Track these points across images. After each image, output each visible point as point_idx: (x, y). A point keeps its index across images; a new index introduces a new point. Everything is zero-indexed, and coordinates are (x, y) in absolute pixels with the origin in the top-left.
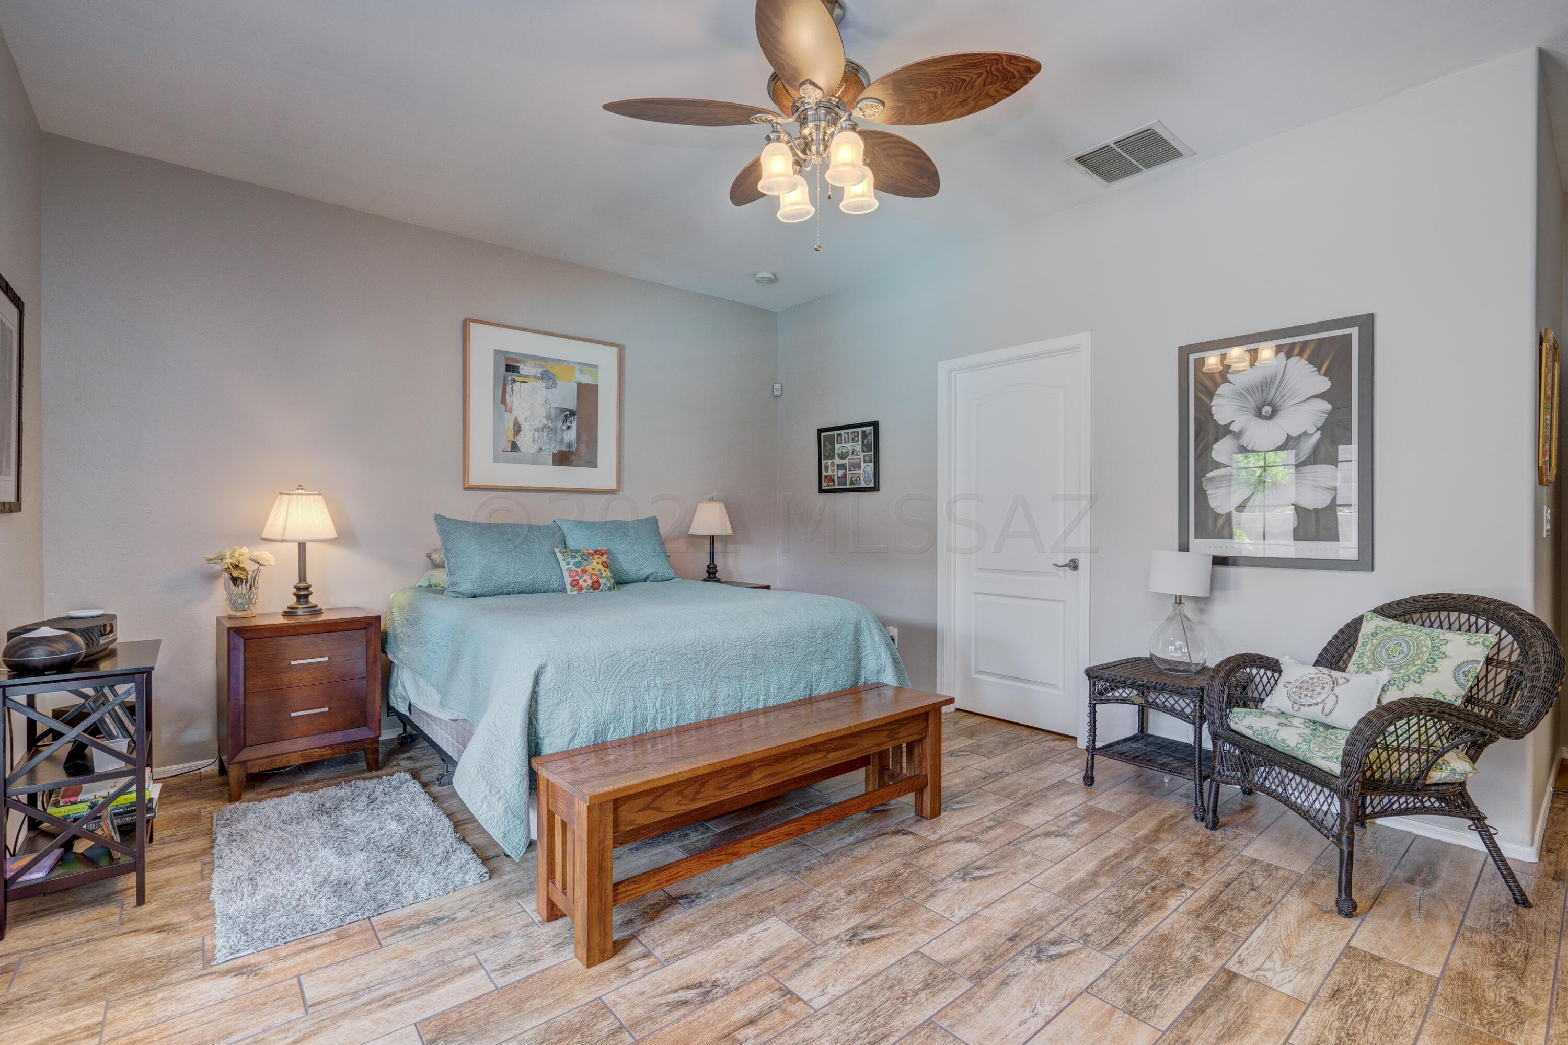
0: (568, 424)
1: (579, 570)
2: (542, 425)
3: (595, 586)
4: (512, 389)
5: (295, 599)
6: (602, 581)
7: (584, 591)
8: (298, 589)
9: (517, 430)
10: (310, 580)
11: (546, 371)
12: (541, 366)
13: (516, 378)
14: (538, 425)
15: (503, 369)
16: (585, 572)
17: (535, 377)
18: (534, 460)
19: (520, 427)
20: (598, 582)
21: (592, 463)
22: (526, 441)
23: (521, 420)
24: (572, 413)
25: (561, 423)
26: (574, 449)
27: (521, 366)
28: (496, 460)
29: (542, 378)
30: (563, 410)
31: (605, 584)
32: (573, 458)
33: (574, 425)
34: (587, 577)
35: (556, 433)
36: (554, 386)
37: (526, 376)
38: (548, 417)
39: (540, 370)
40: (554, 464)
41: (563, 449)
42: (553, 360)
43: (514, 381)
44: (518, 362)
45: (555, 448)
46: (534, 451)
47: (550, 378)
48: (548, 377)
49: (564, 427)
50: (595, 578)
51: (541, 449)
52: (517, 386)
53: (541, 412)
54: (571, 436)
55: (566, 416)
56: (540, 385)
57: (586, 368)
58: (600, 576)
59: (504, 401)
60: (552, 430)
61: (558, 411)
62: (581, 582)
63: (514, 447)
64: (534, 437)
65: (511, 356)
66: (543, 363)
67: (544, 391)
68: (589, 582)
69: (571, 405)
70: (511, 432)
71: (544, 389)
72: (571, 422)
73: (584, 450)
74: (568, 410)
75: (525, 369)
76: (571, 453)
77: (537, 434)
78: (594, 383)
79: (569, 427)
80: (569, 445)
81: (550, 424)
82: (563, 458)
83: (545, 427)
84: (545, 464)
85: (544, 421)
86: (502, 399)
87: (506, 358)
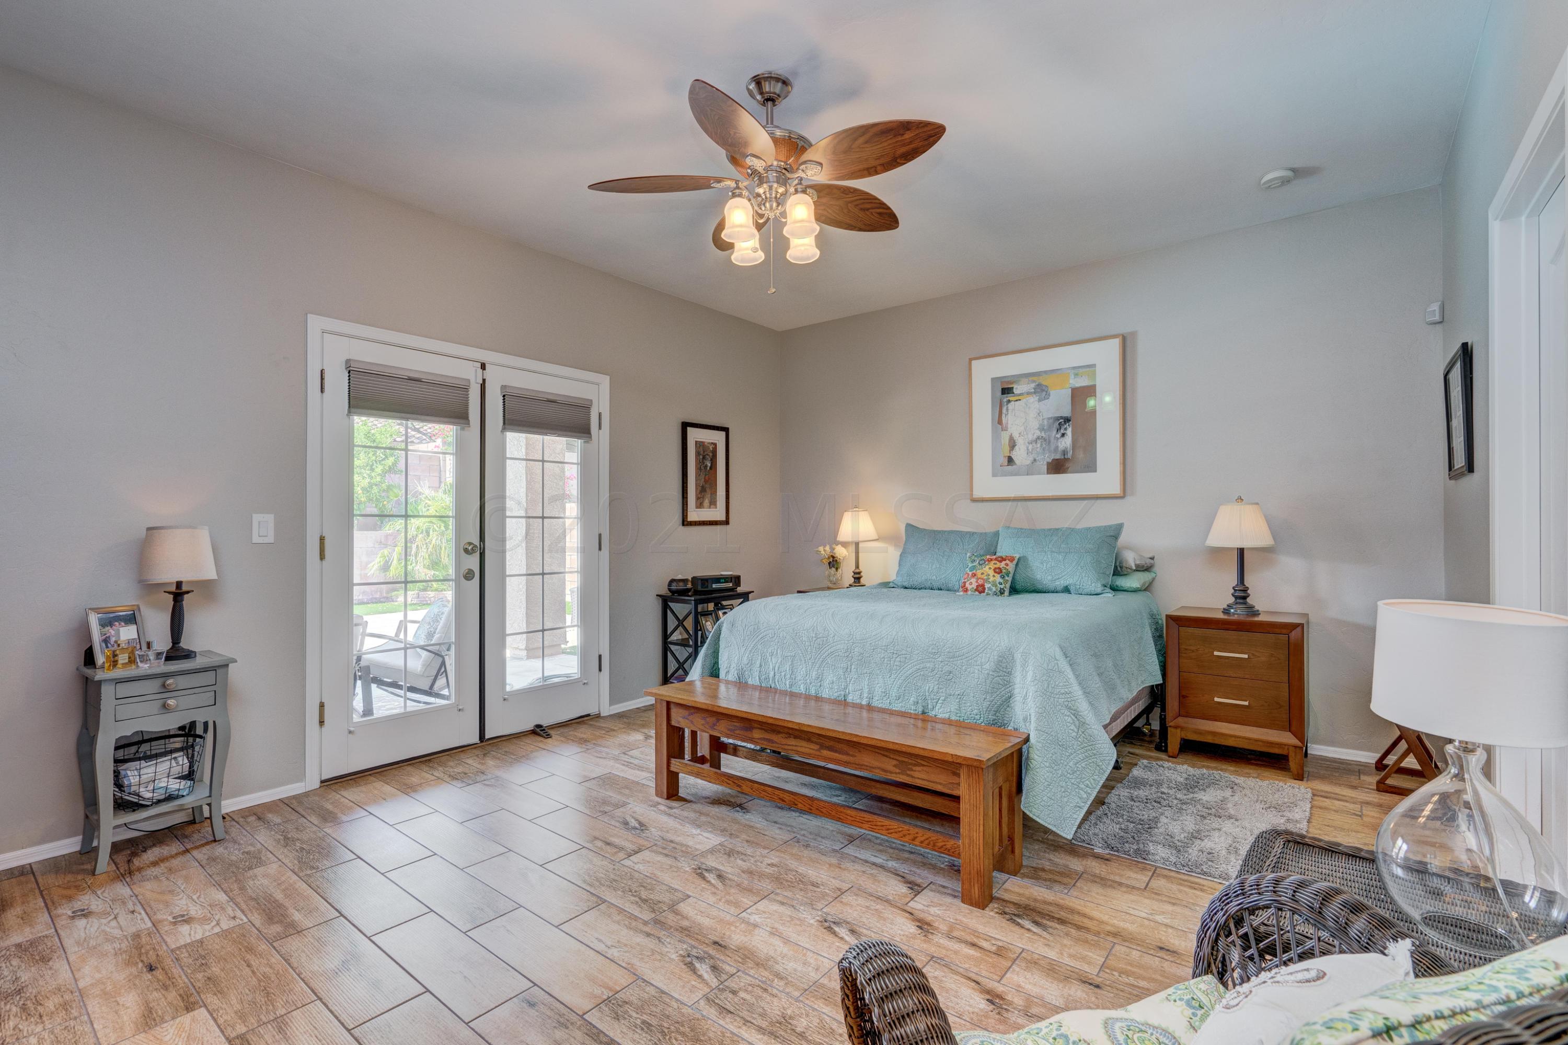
0: (1062, 431)
1: (970, 573)
2: (1035, 436)
3: (981, 589)
4: (1007, 410)
5: (853, 580)
6: (987, 586)
7: (969, 593)
8: (855, 573)
9: (1013, 445)
10: (861, 568)
11: (1039, 385)
12: (1034, 381)
13: (1011, 399)
14: (1031, 437)
15: (999, 393)
16: (974, 575)
17: (1028, 393)
18: (1030, 471)
19: (1014, 442)
20: (983, 586)
21: (1090, 467)
22: (1021, 456)
23: (1016, 436)
24: (1067, 420)
25: (1055, 432)
26: (1069, 455)
27: (1015, 386)
28: (994, 475)
29: (1035, 393)
30: (1057, 419)
31: (990, 589)
32: (1067, 465)
33: (1069, 432)
34: (973, 580)
35: (1049, 442)
36: (1047, 396)
37: (1020, 395)
38: (1041, 429)
39: (1033, 385)
40: (1048, 473)
41: (1058, 456)
42: (1046, 372)
43: (1009, 401)
44: (1012, 383)
45: (1049, 457)
46: (1028, 462)
47: (1043, 390)
48: (1041, 391)
49: (1059, 436)
50: (981, 582)
51: (1035, 460)
52: (1011, 406)
53: (1034, 424)
54: (1066, 442)
55: (1060, 424)
56: (1033, 399)
57: (1081, 370)
58: (987, 581)
59: (1000, 422)
60: (1045, 440)
61: (1051, 421)
62: (967, 585)
63: (1010, 460)
64: (1028, 449)
65: (1006, 380)
66: (1035, 378)
67: (1037, 405)
68: (974, 586)
69: (1066, 412)
70: (1007, 448)
71: (1036, 403)
72: (1066, 429)
73: (1080, 455)
74: (1061, 418)
75: (1018, 389)
76: (1066, 460)
77: (1030, 447)
78: (1091, 383)
79: (1063, 435)
80: (1064, 452)
81: (1043, 434)
82: (1058, 466)
83: (1038, 438)
84: (1039, 474)
85: (1038, 433)
86: (999, 421)
87: (1002, 383)
